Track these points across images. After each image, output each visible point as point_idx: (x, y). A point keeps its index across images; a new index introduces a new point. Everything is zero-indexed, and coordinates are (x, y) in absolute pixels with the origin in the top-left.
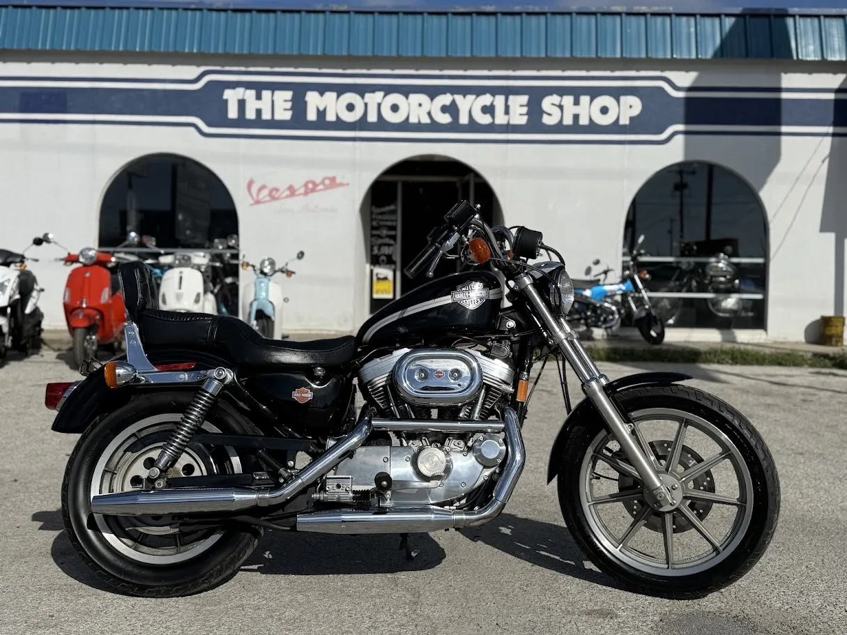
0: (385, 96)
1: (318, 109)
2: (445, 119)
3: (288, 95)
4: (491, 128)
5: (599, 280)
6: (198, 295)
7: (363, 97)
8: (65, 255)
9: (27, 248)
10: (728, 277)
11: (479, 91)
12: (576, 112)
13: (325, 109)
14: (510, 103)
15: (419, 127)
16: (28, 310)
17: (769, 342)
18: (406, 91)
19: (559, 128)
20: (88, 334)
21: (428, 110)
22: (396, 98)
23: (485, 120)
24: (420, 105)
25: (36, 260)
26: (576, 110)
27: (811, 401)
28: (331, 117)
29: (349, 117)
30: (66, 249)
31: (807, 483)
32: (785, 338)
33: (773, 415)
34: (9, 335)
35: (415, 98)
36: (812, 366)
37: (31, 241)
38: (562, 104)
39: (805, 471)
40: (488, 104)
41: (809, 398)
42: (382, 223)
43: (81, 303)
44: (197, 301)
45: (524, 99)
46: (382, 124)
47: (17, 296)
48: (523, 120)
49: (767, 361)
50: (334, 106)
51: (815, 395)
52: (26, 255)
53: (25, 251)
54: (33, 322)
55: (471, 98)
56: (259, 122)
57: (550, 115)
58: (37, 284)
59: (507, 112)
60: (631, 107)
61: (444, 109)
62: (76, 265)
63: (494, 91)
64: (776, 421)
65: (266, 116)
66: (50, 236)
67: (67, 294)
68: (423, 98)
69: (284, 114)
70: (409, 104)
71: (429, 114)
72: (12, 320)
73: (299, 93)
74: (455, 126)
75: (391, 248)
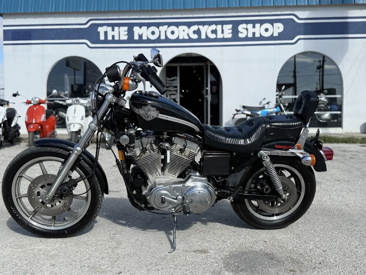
0: (168, 27)
1: (139, 35)
2: (195, 37)
3: (126, 28)
4: (216, 40)
5: (265, 107)
6: (83, 117)
7: (158, 28)
8: (26, 101)
9: (10, 98)
10: (325, 104)
11: (210, 23)
12: (254, 31)
13: (142, 34)
14: (224, 28)
15: (184, 41)
16: (13, 125)
17: (344, 133)
18: (177, 25)
19: (246, 39)
20: (35, 134)
21: (187, 33)
22: (173, 28)
23: (213, 36)
24: (184, 31)
25: (14, 103)
26: (254, 30)
27: (355, 158)
28: (144, 38)
29: (153, 37)
30: (26, 98)
31: (335, 193)
32: (351, 131)
33: (333, 164)
34: (3, 136)
35: (182, 28)
36: (361, 143)
37: (12, 95)
38: (248, 28)
39: (337, 188)
40: (214, 29)
41: (354, 156)
42: (171, 85)
43: (32, 121)
44: (82, 119)
45: (230, 26)
46: (167, 40)
47: (6, 119)
48: (230, 36)
49: (340, 141)
50: (146, 32)
51: (357, 155)
52: (10, 101)
53: (9, 99)
54: (15, 130)
55: (206, 27)
56: (113, 41)
57: (242, 33)
58: (17, 114)
59: (223, 32)
60: (279, 28)
61: (195, 32)
62: (30, 105)
63: (217, 23)
64: (334, 166)
65: (117, 38)
66: (19, 93)
67: (27, 117)
68: (185, 28)
69: (124, 37)
70: (179, 31)
71: (188, 35)
72: (4, 129)
73: (131, 27)
74: (199, 40)
75: (175, 96)
